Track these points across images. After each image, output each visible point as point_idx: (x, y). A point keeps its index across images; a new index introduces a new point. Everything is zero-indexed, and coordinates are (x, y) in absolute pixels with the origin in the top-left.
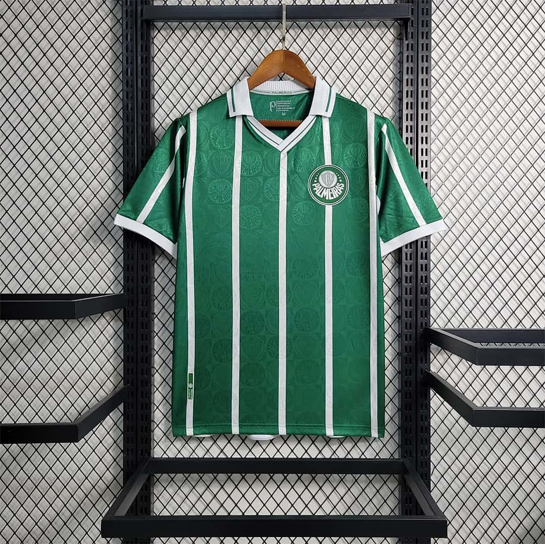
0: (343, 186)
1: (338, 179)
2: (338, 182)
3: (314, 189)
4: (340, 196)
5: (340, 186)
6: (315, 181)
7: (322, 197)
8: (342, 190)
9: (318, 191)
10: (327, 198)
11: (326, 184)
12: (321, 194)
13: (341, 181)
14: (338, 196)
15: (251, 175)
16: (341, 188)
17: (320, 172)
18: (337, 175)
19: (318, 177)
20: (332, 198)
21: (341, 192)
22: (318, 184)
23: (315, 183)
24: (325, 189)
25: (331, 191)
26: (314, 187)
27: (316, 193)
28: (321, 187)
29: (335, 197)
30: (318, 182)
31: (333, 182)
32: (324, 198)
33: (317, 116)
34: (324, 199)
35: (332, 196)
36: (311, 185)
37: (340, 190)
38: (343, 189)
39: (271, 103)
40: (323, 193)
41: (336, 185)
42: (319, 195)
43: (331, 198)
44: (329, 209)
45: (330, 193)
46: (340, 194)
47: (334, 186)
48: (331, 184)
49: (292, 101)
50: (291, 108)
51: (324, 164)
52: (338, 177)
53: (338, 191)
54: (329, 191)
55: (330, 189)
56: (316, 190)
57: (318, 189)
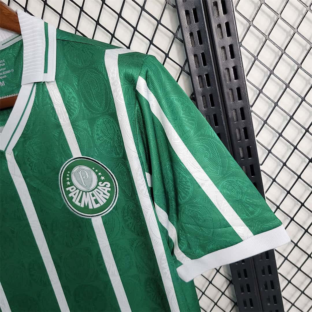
0: (109, 185)
1: (99, 177)
2: (99, 180)
3: (70, 195)
4: (109, 201)
5: (105, 186)
6: (68, 183)
7: (82, 206)
8: (108, 191)
9: (75, 197)
10: (91, 207)
11: (84, 186)
12: (80, 201)
13: (103, 178)
14: (105, 201)
16: (107, 189)
17: (70, 169)
18: (94, 171)
19: (70, 177)
20: (98, 205)
21: (109, 194)
22: (73, 187)
23: (69, 186)
24: (84, 193)
25: (93, 196)
26: (69, 192)
27: (74, 200)
28: (78, 191)
29: (102, 204)
30: (72, 184)
31: (92, 182)
32: (86, 206)
33: (35, 83)
34: (86, 209)
35: (97, 202)
36: (65, 190)
37: (106, 192)
38: (110, 189)
41: (98, 185)
42: (79, 204)
43: (96, 206)
44: (97, 223)
45: (93, 199)
46: (107, 198)
47: (96, 188)
48: (90, 185)
49: (6, 60)
50: (9, 72)
51: (72, 157)
52: (97, 174)
53: (104, 194)
54: (91, 196)
55: (91, 192)
56: (72, 198)
57: (75, 195)
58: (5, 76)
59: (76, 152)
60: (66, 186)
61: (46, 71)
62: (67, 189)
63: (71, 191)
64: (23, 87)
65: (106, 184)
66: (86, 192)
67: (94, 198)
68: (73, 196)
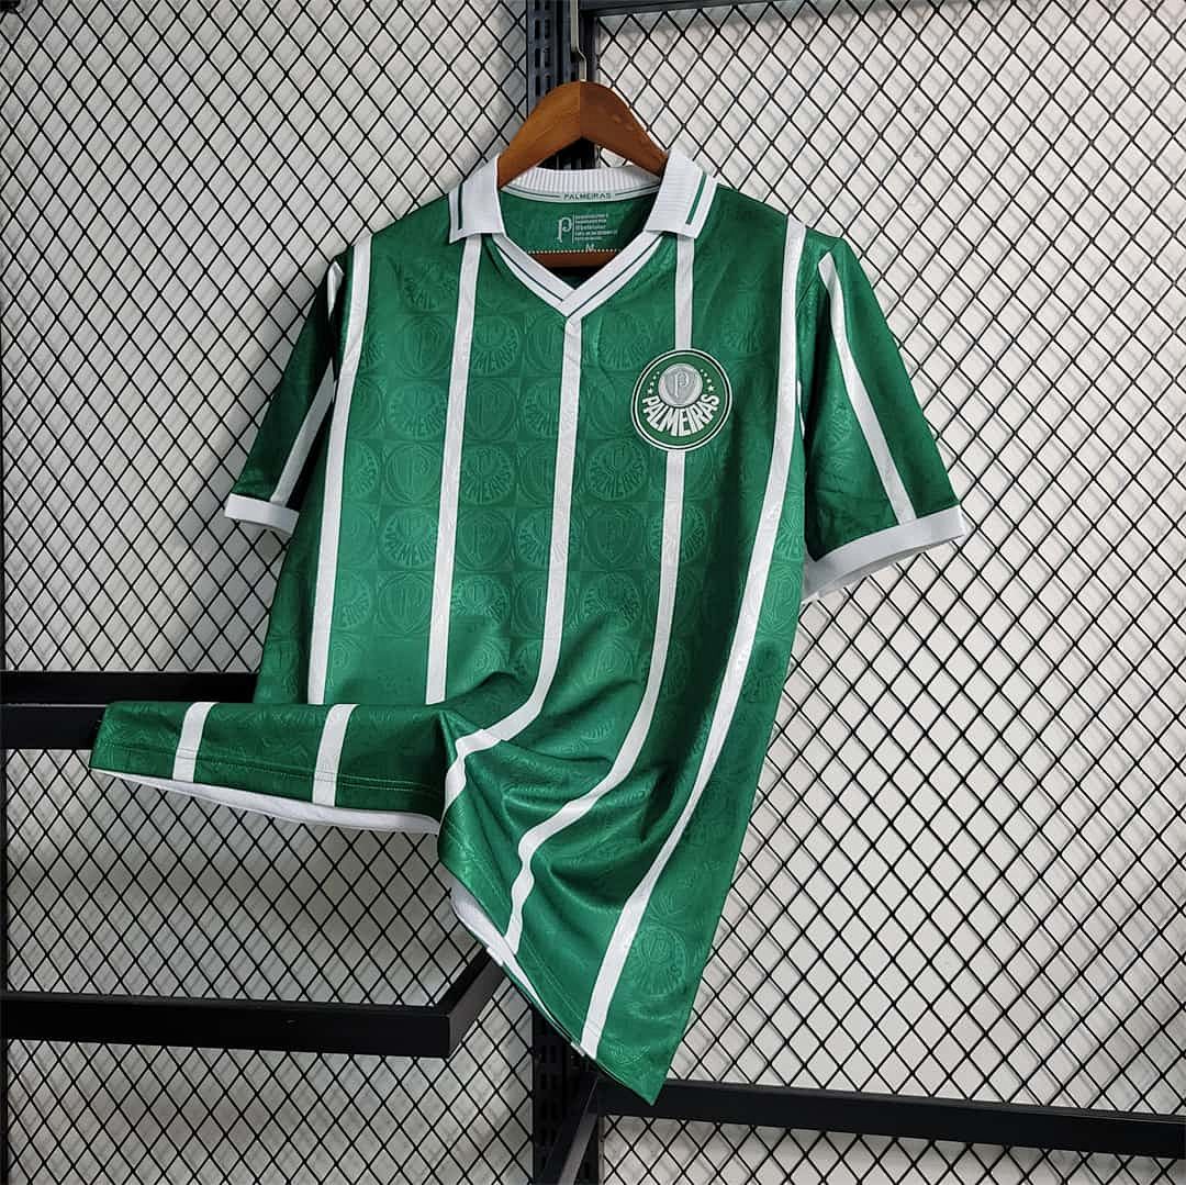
0: (717, 401)
1: (705, 385)
2: (704, 391)
4: (708, 428)
5: (710, 403)
6: (650, 391)
7: (661, 429)
8: (712, 412)
9: (653, 415)
10: (674, 433)
11: (674, 398)
12: (659, 422)
13: (711, 388)
14: (701, 427)
15: (494, 373)
16: (710, 408)
17: (663, 367)
18: (701, 374)
19: (657, 382)
20: (688, 433)
21: (711, 417)
22: (657, 397)
23: (650, 396)
24: (671, 410)
25: (685, 415)
26: (647, 405)
27: (649, 419)
28: (662, 404)
29: (694, 431)
30: (656, 393)
31: (691, 391)
32: (667, 431)
33: (663, 233)
34: (666, 436)
35: (687, 426)
36: (640, 402)
37: (707, 412)
38: (715, 409)
39: (560, 222)
40: (665, 420)
41: (699, 399)
42: (655, 426)
43: (683, 433)
44: (676, 459)
46: (707, 422)
47: (695, 403)
48: (686, 399)
49: (610, 215)
50: (608, 232)
51: (674, 348)
52: (704, 379)
53: (704, 415)
54: (681, 415)
55: (683, 410)
56: (648, 414)
57: (654, 410)
58: (599, 238)
59: (683, 341)
60: (645, 395)
61: (689, 222)
62: (644, 401)
63: (650, 404)
64: (644, 233)
65: (713, 400)
66: (675, 408)
67: (685, 419)
68: (651, 413)
